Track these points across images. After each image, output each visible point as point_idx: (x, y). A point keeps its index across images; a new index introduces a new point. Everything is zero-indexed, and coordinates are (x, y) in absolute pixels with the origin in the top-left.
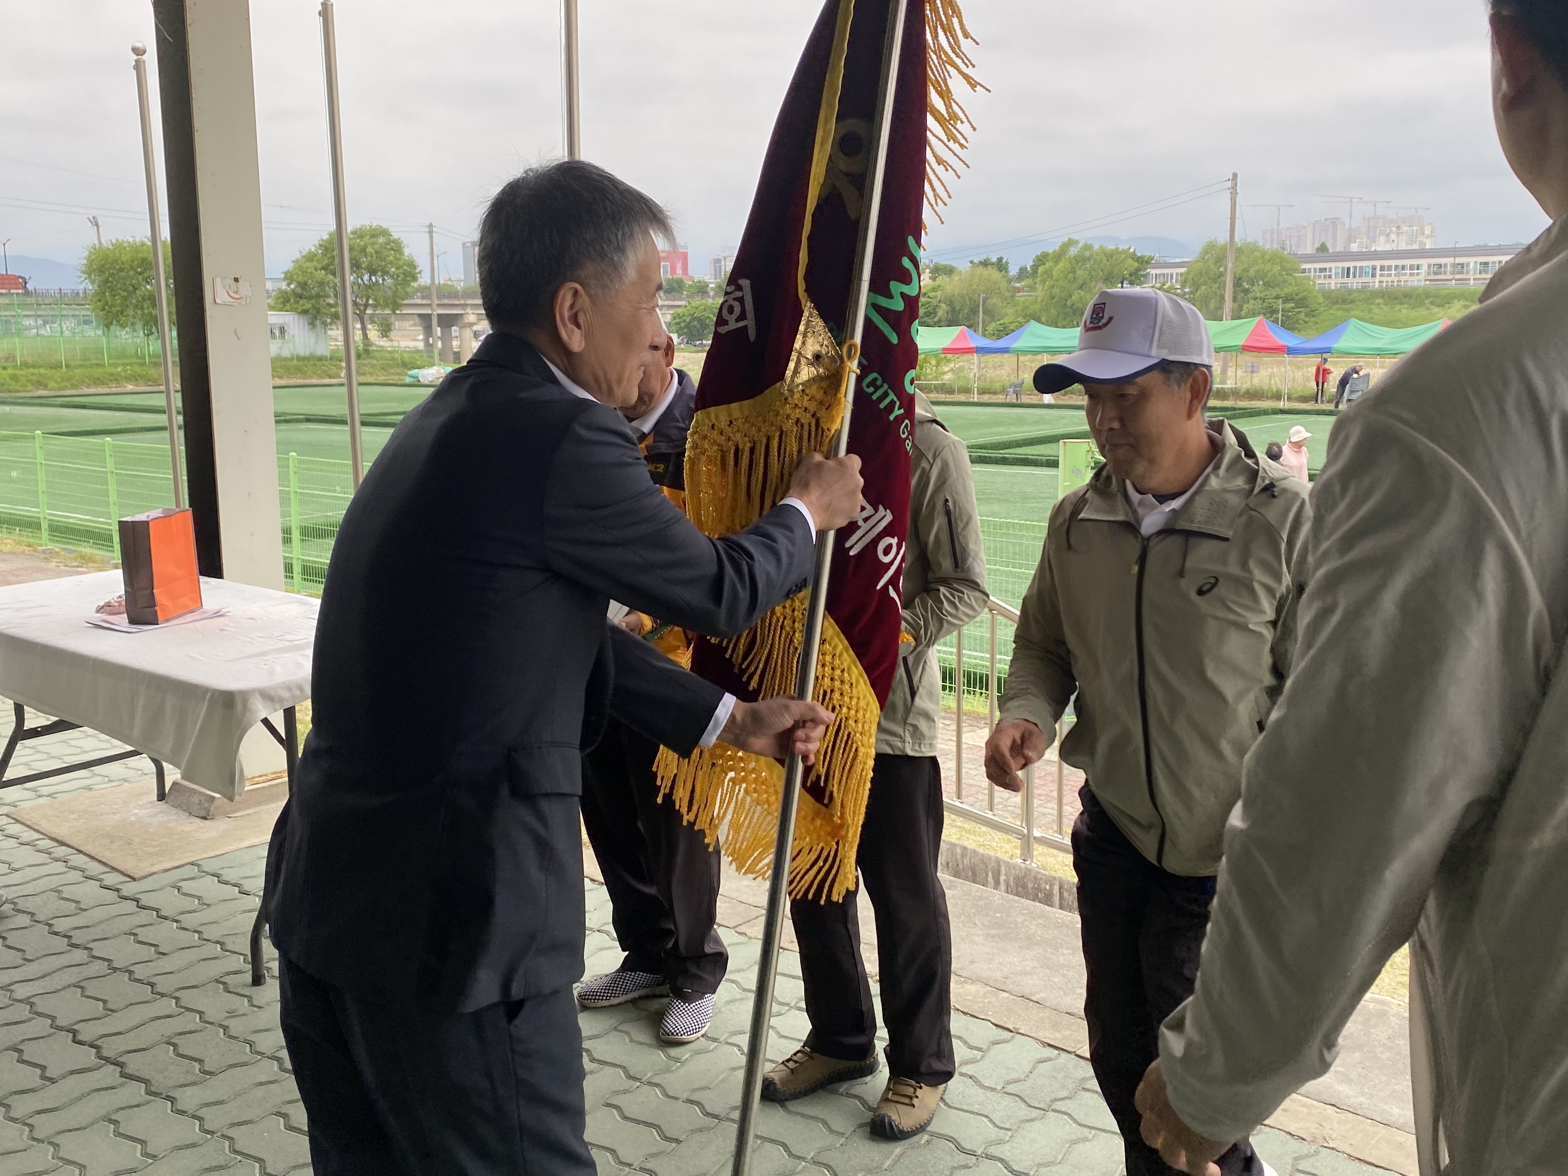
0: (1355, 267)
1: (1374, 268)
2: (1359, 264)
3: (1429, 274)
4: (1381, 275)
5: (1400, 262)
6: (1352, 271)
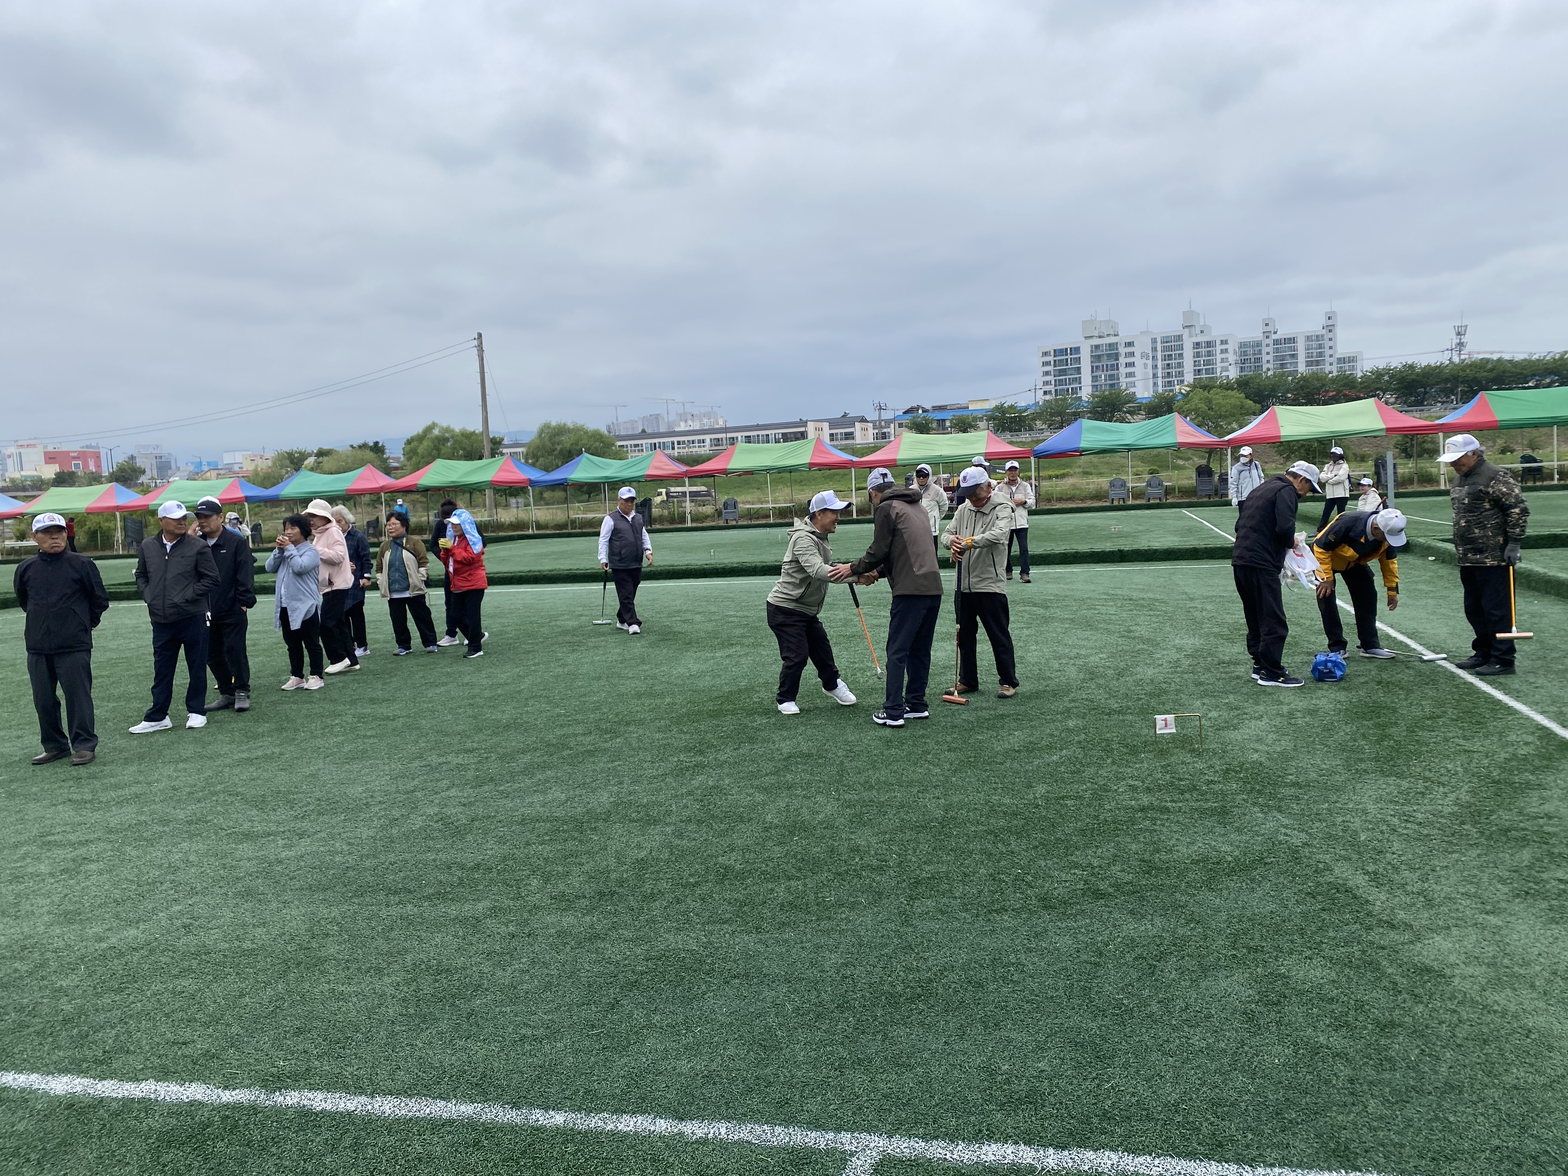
1: (673, 443)
2: (662, 440)
3: (711, 446)
4: (679, 448)
5: (691, 438)
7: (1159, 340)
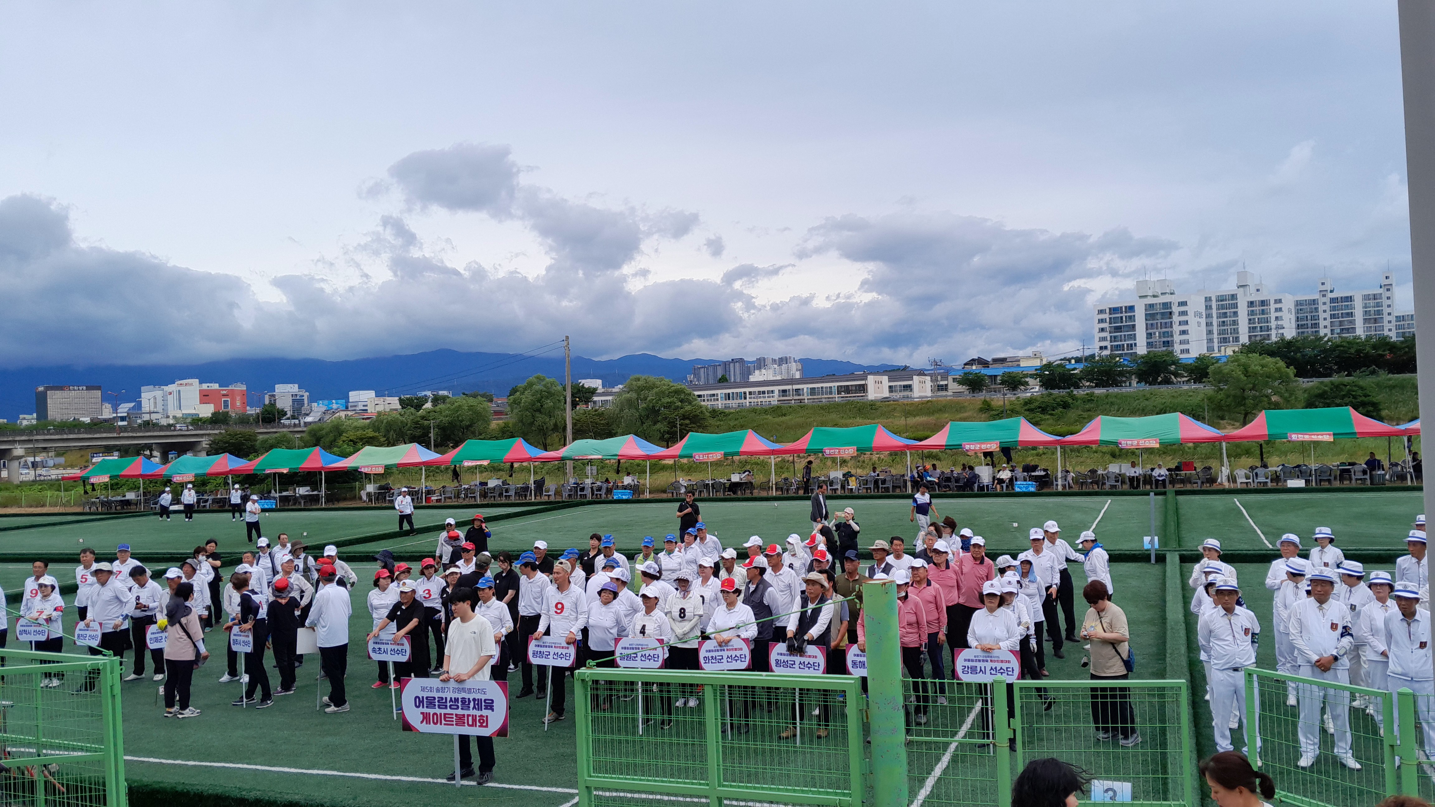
1: (745, 393)
3: (779, 396)
4: (750, 398)
5: (763, 389)
6: (731, 395)
7: (1214, 299)
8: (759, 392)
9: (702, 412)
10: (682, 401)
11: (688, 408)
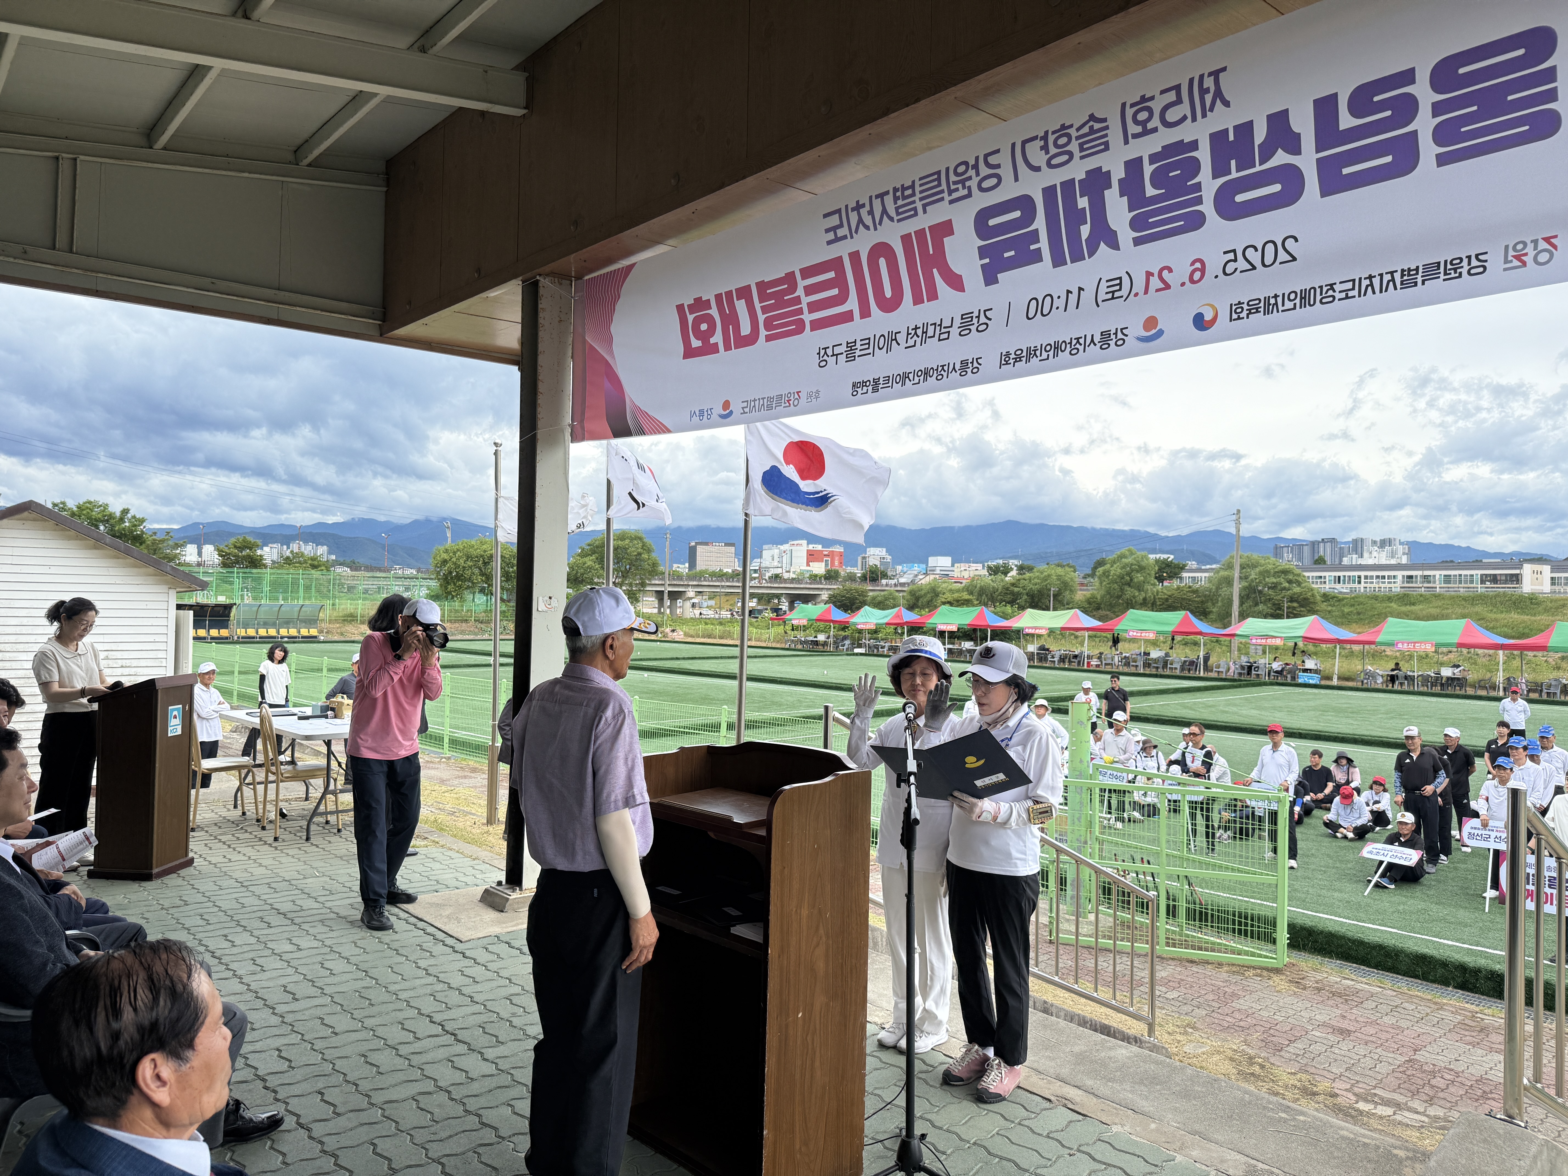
0: (1344, 576)
1: (1359, 577)
2: (1347, 574)
3: (1403, 583)
4: (1365, 583)
5: (1381, 573)
6: (1342, 578)
8: (1378, 577)
9: (1313, 595)
10: (1290, 582)
11: (1297, 590)
